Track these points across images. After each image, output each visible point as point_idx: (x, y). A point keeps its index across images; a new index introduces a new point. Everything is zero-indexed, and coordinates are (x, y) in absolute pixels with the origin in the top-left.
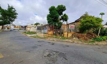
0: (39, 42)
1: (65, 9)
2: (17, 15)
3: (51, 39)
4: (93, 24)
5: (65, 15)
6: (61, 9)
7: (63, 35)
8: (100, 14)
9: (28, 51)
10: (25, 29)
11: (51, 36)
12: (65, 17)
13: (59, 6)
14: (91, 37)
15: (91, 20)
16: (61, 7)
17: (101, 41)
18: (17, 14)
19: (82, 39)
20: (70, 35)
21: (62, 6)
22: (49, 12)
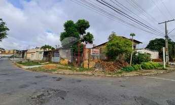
0: (37, 77)
1: (88, 27)
2: (7, 32)
3: (60, 72)
4: (119, 48)
5: (89, 34)
6: (83, 26)
7: (82, 64)
8: (131, 35)
9: (8, 93)
10: (23, 57)
11: (64, 67)
12: (88, 38)
13: (79, 21)
14: (120, 66)
15: (117, 44)
16: (82, 23)
17: (131, 71)
18: (8, 29)
19: (107, 69)
20: (92, 64)
21: (84, 21)
22: (64, 28)
